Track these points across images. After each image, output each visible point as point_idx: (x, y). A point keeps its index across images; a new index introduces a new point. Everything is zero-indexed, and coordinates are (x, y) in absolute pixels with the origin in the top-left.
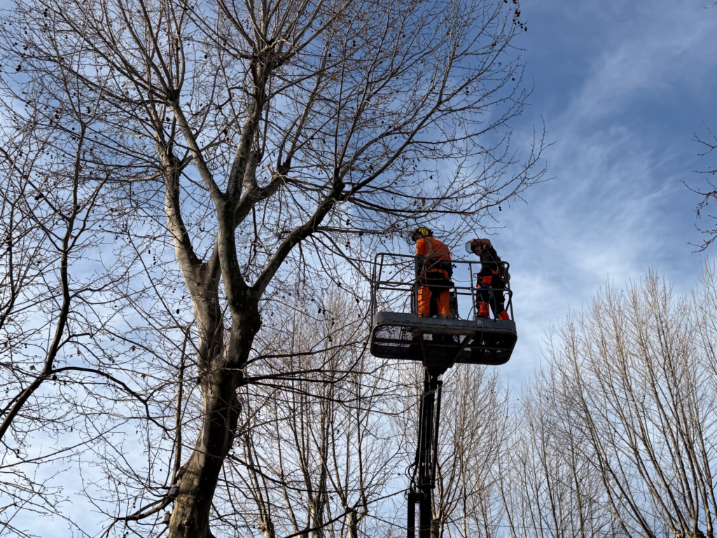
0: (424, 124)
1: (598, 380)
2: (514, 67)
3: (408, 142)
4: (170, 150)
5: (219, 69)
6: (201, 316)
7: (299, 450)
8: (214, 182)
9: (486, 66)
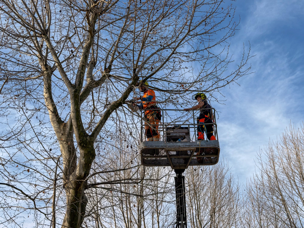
0: (181, 43)
1: (287, 178)
2: (229, 10)
3: (173, 53)
4: (46, 62)
5: (71, 17)
6: (64, 152)
7: (125, 222)
8: (68, 79)
9: (214, 10)
